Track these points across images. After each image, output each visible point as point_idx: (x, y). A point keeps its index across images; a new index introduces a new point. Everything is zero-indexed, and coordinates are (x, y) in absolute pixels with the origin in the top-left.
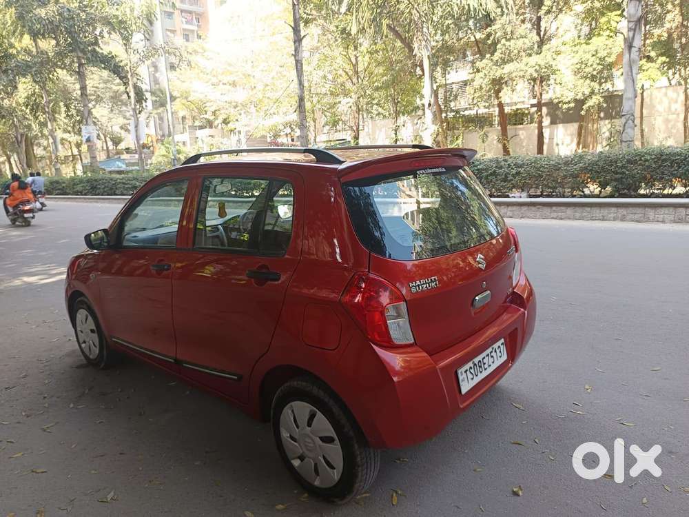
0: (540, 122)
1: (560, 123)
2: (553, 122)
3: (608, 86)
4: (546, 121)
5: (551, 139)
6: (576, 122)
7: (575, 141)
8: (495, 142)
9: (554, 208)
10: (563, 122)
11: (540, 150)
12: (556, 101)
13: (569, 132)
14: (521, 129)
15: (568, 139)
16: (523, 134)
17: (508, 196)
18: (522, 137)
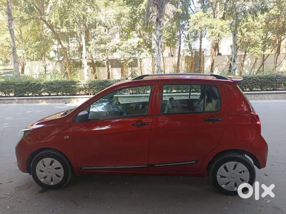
0: (108, 67)
1: (114, 67)
2: (112, 67)
3: (134, 56)
4: (110, 67)
5: (112, 73)
6: (120, 67)
7: (120, 75)
8: (90, 73)
9: (141, 98)
10: (115, 67)
11: (109, 78)
12: (118, 60)
13: (118, 71)
14: (101, 69)
15: (117, 74)
16: (101, 71)
17: (123, 94)
18: (101, 72)
